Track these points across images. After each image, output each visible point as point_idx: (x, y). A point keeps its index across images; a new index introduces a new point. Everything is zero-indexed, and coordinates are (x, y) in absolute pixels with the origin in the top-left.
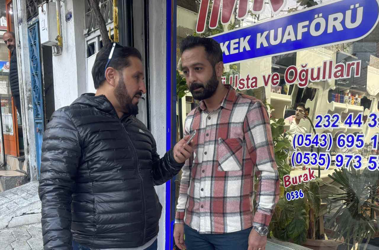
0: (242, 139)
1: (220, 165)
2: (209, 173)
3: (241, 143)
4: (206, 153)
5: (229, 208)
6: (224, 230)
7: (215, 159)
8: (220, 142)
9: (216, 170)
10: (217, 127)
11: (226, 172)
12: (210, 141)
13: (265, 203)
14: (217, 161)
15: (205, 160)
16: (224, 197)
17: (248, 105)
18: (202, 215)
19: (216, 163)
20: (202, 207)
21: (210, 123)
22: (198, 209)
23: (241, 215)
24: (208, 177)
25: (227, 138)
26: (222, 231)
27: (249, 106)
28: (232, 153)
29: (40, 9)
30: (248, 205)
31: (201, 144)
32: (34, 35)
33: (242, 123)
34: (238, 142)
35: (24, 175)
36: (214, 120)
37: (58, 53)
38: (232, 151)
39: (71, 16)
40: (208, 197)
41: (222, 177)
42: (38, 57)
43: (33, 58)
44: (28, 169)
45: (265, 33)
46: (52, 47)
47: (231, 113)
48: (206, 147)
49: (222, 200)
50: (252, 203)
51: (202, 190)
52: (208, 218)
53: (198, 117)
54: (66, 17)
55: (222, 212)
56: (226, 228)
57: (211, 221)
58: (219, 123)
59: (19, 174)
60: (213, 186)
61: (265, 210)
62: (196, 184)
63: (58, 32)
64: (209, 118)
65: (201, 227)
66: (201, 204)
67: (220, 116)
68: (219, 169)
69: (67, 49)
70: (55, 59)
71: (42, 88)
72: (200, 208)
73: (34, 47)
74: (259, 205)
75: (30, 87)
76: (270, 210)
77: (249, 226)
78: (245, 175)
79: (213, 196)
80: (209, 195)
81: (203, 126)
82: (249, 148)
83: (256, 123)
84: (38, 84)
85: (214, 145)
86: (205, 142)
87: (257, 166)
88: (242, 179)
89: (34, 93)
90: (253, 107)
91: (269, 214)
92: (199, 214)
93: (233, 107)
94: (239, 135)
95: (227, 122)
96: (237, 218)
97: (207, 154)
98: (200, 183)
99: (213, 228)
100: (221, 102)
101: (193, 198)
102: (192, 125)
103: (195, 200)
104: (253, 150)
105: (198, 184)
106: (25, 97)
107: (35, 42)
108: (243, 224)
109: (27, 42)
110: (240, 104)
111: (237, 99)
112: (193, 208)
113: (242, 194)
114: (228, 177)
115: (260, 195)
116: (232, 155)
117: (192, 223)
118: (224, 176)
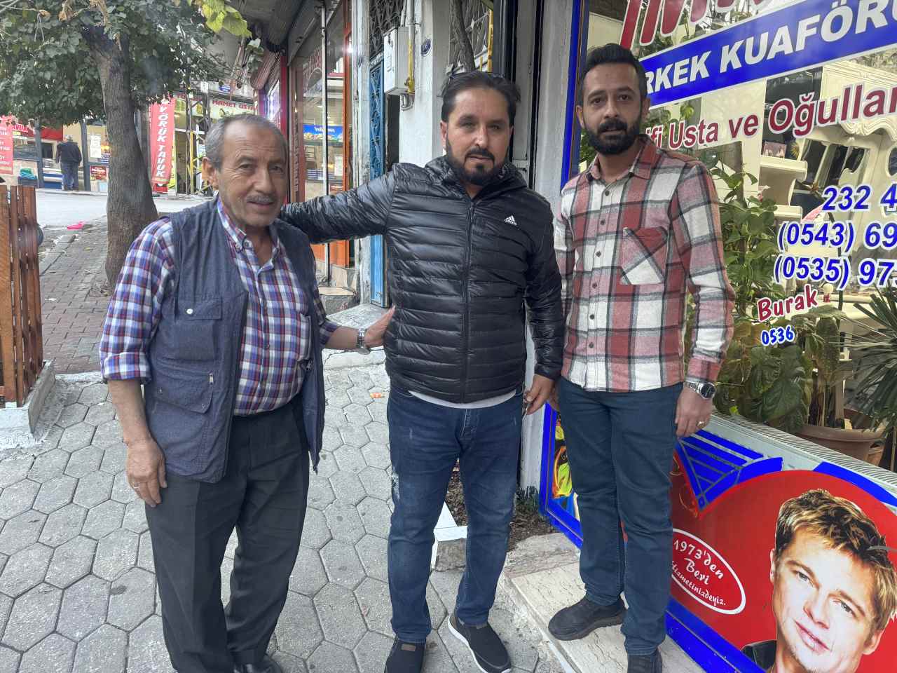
0: (666, 228)
1: (624, 274)
2: (604, 287)
3: (663, 236)
4: (599, 254)
5: (639, 348)
6: (630, 384)
7: (616, 264)
8: (625, 234)
9: (618, 284)
10: (620, 208)
11: (635, 286)
12: (607, 233)
13: (709, 340)
14: (620, 268)
15: (598, 265)
16: (631, 330)
17: (680, 170)
18: (591, 359)
19: (617, 271)
20: (591, 346)
21: (607, 201)
22: (585, 350)
23: (661, 362)
24: (603, 295)
25: (640, 227)
26: (626, 388)
27: (682, 173)
28: (647, 254)
29: (386, 39)
30: (675, 344)
31: (590, 239)
32: (377, 81)
33: (667, 201)
34: (659, 235)
35: (351, 294)
36: (616, 197)
37: (407, 106)
38: (647, 249)
39: (429, 46)
40: (602, 330)
41: (628, 295)
42: (381, 115)
43: (374, 115)
44: (359, 286)
45: (737, 45)
46: (401, 98)
47: (648, 184)
48: (600, 244)
49: (627, 334)
50: (682, 340)
51: (592, 317)
52: (602, 365)
53: (585, 190)
54: (422, 48)
55: (626, 355)
56: (633, 382)
57: (607, 370)
58: (625, 201)
59: (346, 293)
60: (611, 310)
61: (708, 354)
62: (581, 307)
63: (409, 72)
64: (607, 193)
65: (589, 380)
66: (590, 341)
67: (627, 190)
68: (623, 280)
69: (421, 98)
70: (403, 116)
71: (384, 162)
72: (588, 348)
73: (376, 99)
74: (696, 346)
75: (368, 161)
76: (717, 353)
77: (676, 380)
78: (671, 292)
79: (611, 327)
80: (604, 326)
81: (595, 205)
82: (679, 246)
83: (694, 202)
84: (379, 156)
85: (614, 241)
86: (598, 235)
87: (690, 277)
88: (663, 299)
89: (373, 170)
90: (689, 175)
91: (714, 360)
92: (586, 359)
93: (652, 173)
94: (661, 222)
95: (640, 199)
96: (655, 366)
97: (601, 256)
98: (588, 305)
99: (611, 382)
100: (631, 165)
101: (576, 331)
102: (574, 206)
103: (580, 334)
104: (686, 250)
105: (586, 307)
106: (361, 177)
107: (378, 91)
108: (665, 377)
109: (367, 93)
110: (665, 168)
111: (659, 160)
112: (576, 347)
113: (664, 325)
114: (638, 295)
115: (698, 327)
116: (646, 257)
117: (573, 373)
118: (631, 294)
